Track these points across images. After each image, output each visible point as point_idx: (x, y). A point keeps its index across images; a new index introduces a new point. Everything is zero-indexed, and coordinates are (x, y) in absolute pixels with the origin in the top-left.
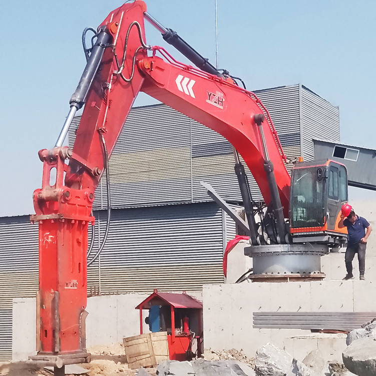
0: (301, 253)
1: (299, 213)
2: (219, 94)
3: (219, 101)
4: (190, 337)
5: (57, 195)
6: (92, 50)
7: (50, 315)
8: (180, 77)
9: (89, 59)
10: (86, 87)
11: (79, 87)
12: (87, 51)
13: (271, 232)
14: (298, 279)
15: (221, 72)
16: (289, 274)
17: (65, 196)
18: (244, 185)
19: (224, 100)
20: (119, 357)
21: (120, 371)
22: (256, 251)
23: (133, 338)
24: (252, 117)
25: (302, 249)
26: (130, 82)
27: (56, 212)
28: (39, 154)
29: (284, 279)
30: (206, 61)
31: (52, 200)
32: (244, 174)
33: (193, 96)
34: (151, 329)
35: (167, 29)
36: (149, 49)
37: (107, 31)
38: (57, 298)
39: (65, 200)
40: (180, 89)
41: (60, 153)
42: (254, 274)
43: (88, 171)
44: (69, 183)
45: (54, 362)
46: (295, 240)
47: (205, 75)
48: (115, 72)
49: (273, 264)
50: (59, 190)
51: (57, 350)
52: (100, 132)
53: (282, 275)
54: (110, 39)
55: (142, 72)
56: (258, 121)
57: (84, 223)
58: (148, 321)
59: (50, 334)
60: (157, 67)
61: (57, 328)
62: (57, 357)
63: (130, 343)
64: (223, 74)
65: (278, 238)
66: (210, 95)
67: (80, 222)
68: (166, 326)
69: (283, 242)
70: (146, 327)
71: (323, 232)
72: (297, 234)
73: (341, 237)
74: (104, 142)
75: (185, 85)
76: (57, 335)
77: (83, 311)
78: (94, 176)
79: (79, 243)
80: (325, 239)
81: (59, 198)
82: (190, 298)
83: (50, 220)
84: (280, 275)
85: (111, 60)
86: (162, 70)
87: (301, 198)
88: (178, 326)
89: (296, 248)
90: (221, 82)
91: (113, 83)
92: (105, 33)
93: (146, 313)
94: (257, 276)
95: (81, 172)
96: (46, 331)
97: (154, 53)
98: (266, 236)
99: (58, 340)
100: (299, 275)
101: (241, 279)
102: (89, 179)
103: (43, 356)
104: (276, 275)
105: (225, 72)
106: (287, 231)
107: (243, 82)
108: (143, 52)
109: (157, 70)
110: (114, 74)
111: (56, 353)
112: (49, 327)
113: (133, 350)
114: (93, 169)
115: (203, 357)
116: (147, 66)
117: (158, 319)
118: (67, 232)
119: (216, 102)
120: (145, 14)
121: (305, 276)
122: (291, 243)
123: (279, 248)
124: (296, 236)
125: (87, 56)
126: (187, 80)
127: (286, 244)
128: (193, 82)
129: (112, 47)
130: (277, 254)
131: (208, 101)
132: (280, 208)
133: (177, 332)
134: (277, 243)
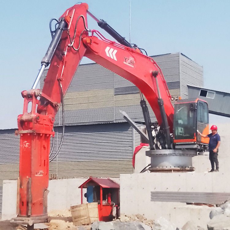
0: (180, 155)
1: (179, 131)
2: (132, 59)
3: (131, 63)
4: (112, 206)
5: (32, 119)
6: (55, 32)
7: (26, 192)
8: (108, 48)
9: (53, 37)
10: (51, 54)
11: (47, 54)
12: (52, 32)
13: (162, 142)
14: (178, 171)
15: (133, 45)
16: (173, 168)
17: (37, 119)
18: (146, 113)
19: (134, 62)
20: (68, 218)
21: (68, 227)
22: (153, 153)
23: (77, 207)
24: (151, 72)
25: (181, 152)
26: (78, 51)
27: (31, 129)
28: (22, 94)
29: (170, 171)
30: (123, 39)
31: (29, 121)
32: (146, 107)
33: (116, 59)
34: (87, 201)
35: (101, 20)
36: (90, 31)
37: (65, 21)
38: (30, 182)
39: (37, 122)
40: (108, 55)
41: (35, 93)
42: (151, 167)
43: (51, 104)
44: (39, 111)
45: (27, 222)
46: (177, 147)
47: (123, 47)
48: (69, 45)
49: (163, 161)
50: (34, 116)
51: (29, 214)
52: (59, 80)
53: (168, 168)
54: (66, 25)
55: (85, 45)
56: (154, 75)
57: (48, 135)
58: (86, 195)
59: (25, 204)
60: (94, 42)
61: (30, 200)
62: (29, 219)
63: (75, 209)
64: (134, 46)
65: (166, 146)
66: (126, 59)
67: (46, 135)
68: (97, 199)
69: (169, 148)
70: (85, 199)
71: (193, 143)
72: (178, 143)
73: (204, 146)
74: (61, 87)
75: (111, 53)
76: (30, 205)
77: (46, 190)
78: (55, 107)
79: (44, 148)
80: (195, 146)
81: (33, 120)
82: (112, 181)
83: (27, 133)
84: (167, 169)
85: (67, 38)
86: (97, 44)
87: (180, 122)
88: (104, 199)
89: (177, 152)
90: (132, 51)
91: (68, 51)
92: (63, 22)
93: (85, 191)
94: (153, 169)
95: (47, 104)
96: (23, 202)
97: (93, 34)
98: (159, 144)
99: (30, 208)
100: (179, 168)
101: (144, 171)
102: (52, 109)
103: (20, 218)
104: (165, 168)
105: (135, 46)
106: (171, 141)
107: (145, 51)
108: (86, 33)
109: (94, 44)
110: (68, 46)
111: (29, 216)
112: (25, 200)
113: (76, 214)
114: (54, 103)
115: (120, 219)
116: (88, 41)
117: (92, 195)
118: (38, 141)
119: (129, 63)
120: (87, 11)
121: (183, 169)
122: (174, 149)
123: (167, 152)
124: (178, 145)
125: (52, 35)
126: (112, 50)
127: (171, 149)
128: (116, 51)
129: (67, 30)
130: (165, 155)
131: (125, 63)
132: (168, 127)
133: (104, 203)
134: (165, 148)
